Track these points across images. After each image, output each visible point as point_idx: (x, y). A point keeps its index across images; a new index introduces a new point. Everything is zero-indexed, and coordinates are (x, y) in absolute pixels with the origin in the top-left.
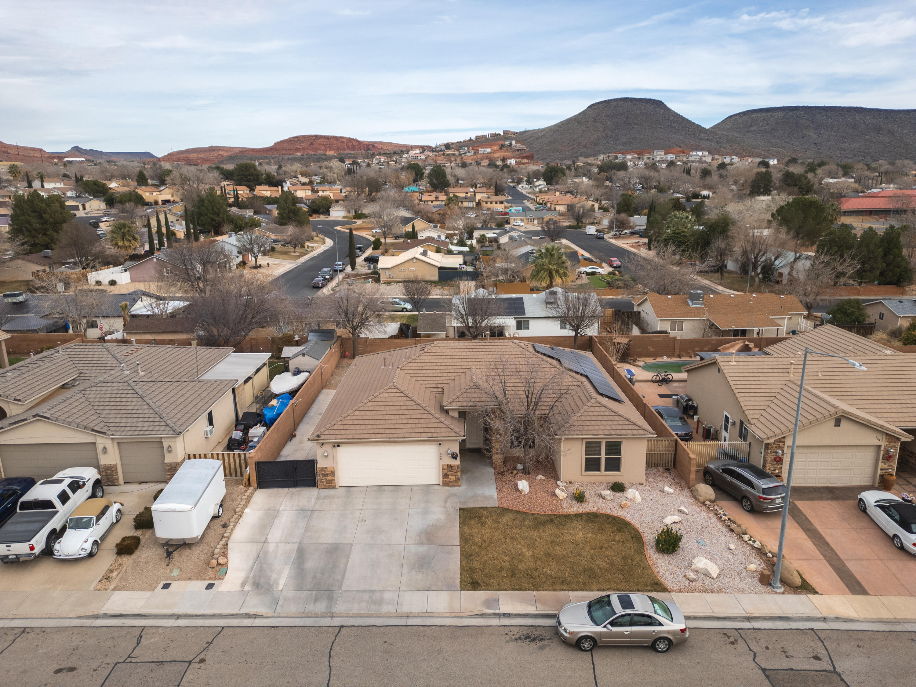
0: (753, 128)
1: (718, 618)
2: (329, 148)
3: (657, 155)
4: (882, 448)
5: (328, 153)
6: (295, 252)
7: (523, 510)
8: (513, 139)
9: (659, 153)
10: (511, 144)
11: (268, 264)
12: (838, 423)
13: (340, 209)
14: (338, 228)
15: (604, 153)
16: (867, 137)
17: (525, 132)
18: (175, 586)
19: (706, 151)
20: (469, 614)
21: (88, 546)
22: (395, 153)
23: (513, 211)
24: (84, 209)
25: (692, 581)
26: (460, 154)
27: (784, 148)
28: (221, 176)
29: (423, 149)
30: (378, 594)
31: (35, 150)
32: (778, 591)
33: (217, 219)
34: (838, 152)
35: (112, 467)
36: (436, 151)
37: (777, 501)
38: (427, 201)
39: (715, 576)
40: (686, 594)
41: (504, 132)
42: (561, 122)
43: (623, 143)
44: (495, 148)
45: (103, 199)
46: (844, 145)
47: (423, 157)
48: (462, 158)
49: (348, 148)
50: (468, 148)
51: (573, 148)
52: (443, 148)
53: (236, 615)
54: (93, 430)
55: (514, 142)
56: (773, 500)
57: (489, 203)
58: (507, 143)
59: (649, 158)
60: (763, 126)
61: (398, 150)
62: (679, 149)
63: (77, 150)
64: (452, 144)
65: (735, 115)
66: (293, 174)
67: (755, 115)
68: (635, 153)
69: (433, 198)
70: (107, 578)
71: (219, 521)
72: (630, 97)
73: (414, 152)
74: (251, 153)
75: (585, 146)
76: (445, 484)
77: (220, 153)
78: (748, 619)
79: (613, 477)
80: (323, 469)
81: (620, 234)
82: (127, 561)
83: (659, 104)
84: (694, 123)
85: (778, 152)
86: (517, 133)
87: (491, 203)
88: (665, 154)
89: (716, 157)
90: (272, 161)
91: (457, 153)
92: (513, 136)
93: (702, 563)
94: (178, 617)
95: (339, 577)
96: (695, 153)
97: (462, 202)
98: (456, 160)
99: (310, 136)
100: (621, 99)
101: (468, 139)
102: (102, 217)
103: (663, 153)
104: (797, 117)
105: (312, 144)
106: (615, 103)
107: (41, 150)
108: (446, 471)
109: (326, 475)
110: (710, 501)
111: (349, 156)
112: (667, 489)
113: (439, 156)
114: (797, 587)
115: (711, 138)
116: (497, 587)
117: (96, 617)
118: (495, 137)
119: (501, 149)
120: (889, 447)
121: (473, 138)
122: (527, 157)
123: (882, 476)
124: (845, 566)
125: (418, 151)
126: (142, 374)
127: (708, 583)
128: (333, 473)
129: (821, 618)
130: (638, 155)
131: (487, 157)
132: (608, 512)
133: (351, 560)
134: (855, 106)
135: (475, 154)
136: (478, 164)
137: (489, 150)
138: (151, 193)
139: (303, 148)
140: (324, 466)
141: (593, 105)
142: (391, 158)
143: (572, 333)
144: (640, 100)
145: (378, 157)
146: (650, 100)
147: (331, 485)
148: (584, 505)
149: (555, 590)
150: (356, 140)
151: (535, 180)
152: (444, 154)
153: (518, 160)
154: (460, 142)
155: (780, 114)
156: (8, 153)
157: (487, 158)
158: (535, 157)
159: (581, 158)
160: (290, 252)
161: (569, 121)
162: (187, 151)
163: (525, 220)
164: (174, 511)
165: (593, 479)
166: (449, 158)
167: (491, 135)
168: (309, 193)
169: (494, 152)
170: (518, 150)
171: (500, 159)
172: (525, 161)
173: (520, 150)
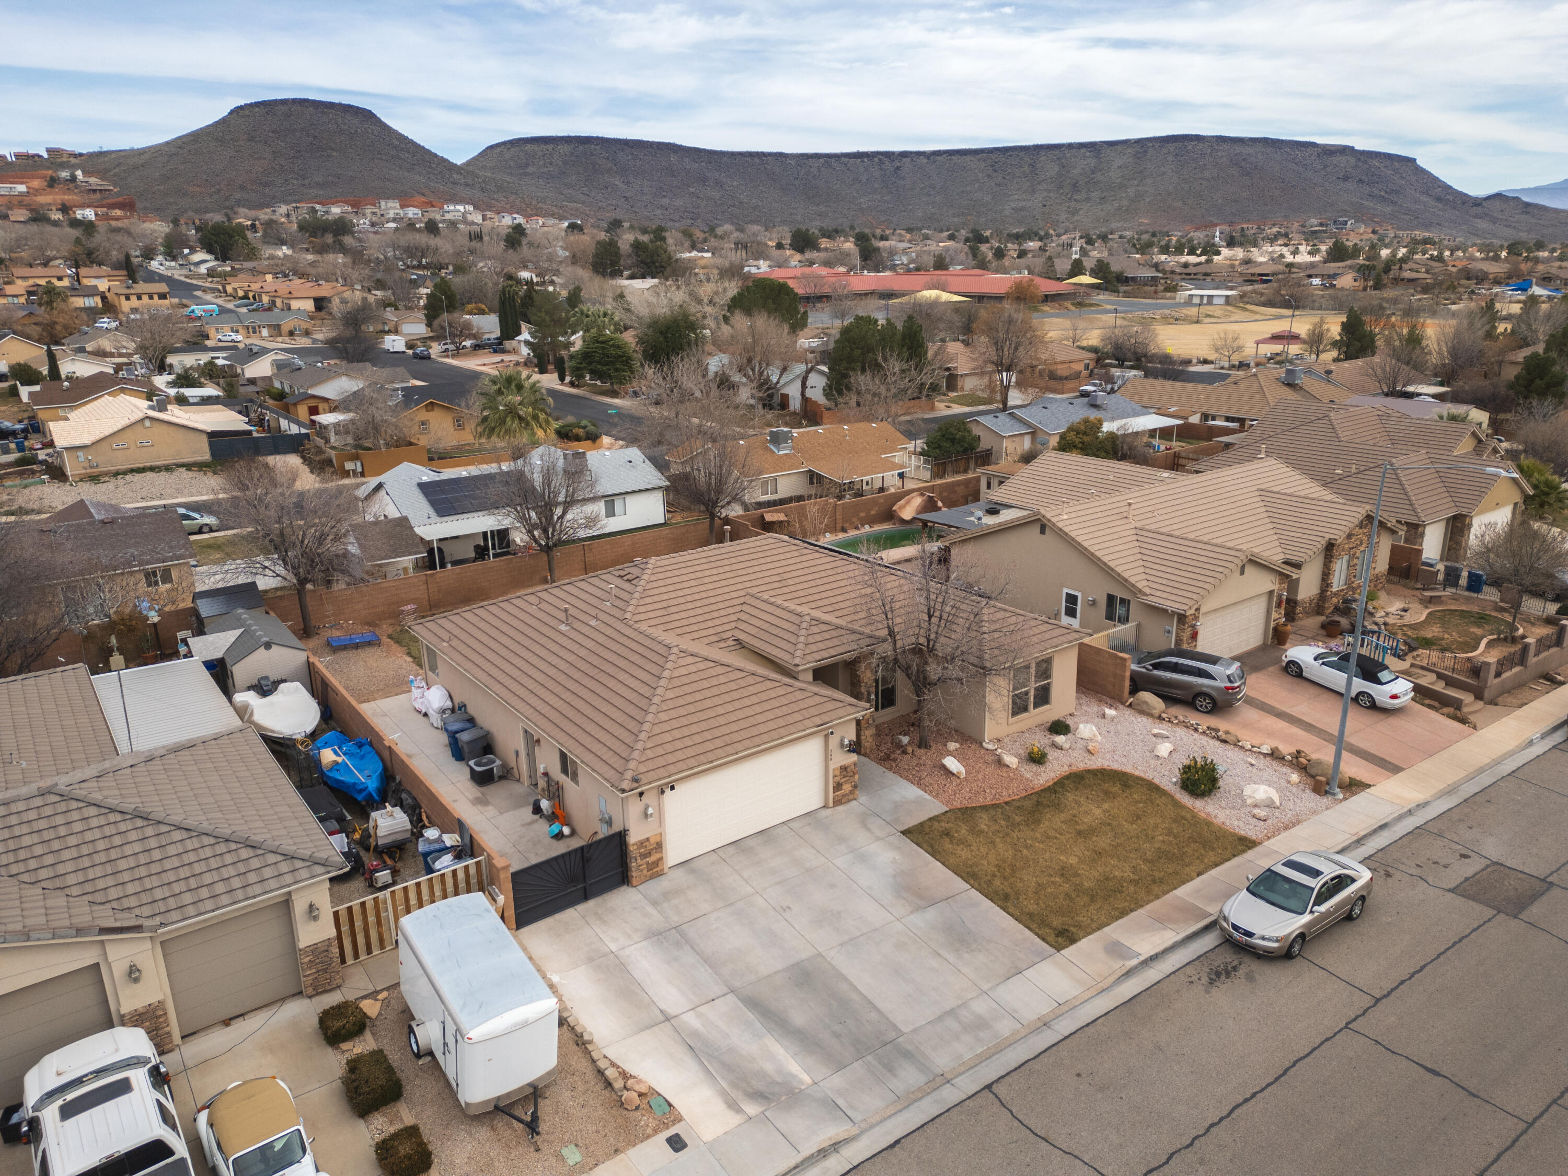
0: (530, 169)
3: (387, 209)
4: (1275, 593)
7: (988, 801)
8: (74, 167)
9: (389, 205)
10: (74, 177)
12: (1242, 570)
15: (286, 202)
16: (691, 190)
17: (101, 154)
19: (468, 203)
20: (1110, 979)
25: (1266, 820)
27: (583, 203)
30: (964, 1013)
32: (1340, 797)
34: (658, 212)
35: (155, 1010)
39: (1278, 803)
40: (1276, 838)
41: (49, 150)
42: (180, 138)
43: (318, 184)
44: (36, 183)
46: (665, 201)
51: (219, 191)
55: (79, 173)
57: (134, 298)
58: (64, 174)
59: (374, 214)
60: (545, 166)
62: (423, 199)
65: (498, 145)
67: (529, 147)
68: (345, 202)
72: (310, 98)
75: (242, 188)
76: (837, 803)
79: (1043, 714)
80: (641, 844)
81: (458, 349)
83: (367, 116)
84: (436, 155)
85: (577, 210)
86: (81, 155)
88: (402, 207)
89: (489, 214)
92: (73, 160)
95: (874, 1015)
96: (452, 207)
100: (294, 101)
103: (398, 205)
104: (592, 154)
106: (284, 108)
108: (837, 779)
110: (1164, 712)
112: (1110, 713)
114: (1349, 786)
115: (470, 182)
116: (1094, 926)
118: (29, 161)
119: (51, 186)
120: (1281, 590)
122: (121, 206)
123: (1275, 629)
127: (1280, 815)
128: (659, 846)
129: (1407, 811)
130: (352, 207)
133: (854, 981)
134: (667, 141)
137: (22, 188)
141: (241, 108)
144: (331, 105)
146: (350, 107)
147: (656, 870)
151: (180, 251)
153: (101, 211)
155: (565, 148)
157: (21, 205)
158: (139, 205)
159: (242, 211)
161: (195, 137)
163: (241, 331)
164: (525, 1024)
165: (1021, 726)
167: (18, 156)
169: (37, 192)
170: (95, 191)
171: (54, 208)
172: (118, 212)
173: (100, 190)
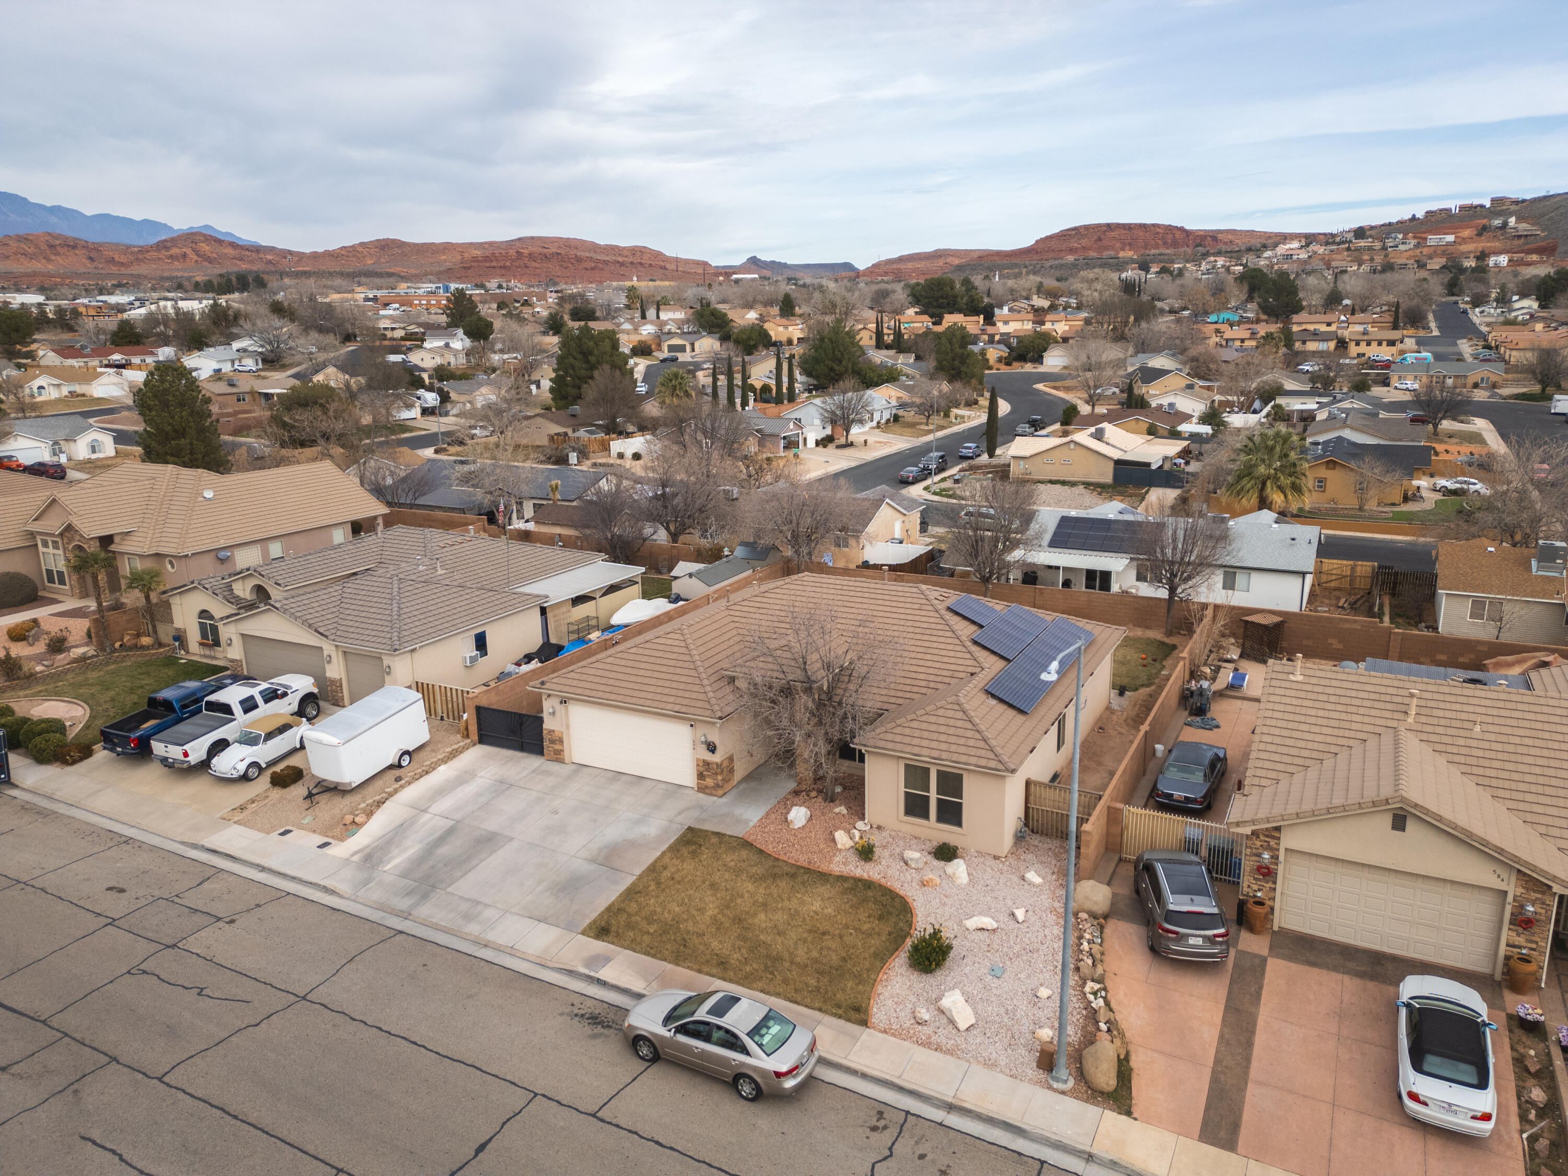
1: (901, 1089)
2: (1130, 244)
4: (1510, 898)
5: (1121, 254)
6: (927, 424)
7: (770, 850)
8: (1511, 214)
10: (1505, 224)
11: (866, 442)
12: (1399, 823)
13: (1061, 353)
14: (1040, 386)
17: (1545, 198)
18: (296, 833)
20: (558, 965)
21: (242, 767)
22: (1249, 250)
23: (1409, 360)
24: (693, 350)
25: (919, 1024)
26: (1384, 248)
28: (910, 299)
29: (1309, 239)
30: (479, 908)
31: (698, 263)
32: (1055, 1085)
33: (836, 368)
35: (337, 682)
36: (1334, 243)
37: (1192, 941)
38: (1233, 340)
39: (963, 1026)
40: (892, 1039)
41: (1493, 200)
44: (1466, 233)
45: (718, 336)
47: (1303, 255)
48: (1386, 256)
49: (1165, 243)
50: (1405, 235)
52: (1350, 236)
53: (315, 884)
54: (316, 631)
55: (1512, 221)
56: (1181, 938)
57: (1363, 344)
58: (1497, 222)
61: (1256, 243)
63: (754, 262)
64: (1372, 228)
66: (1024, 294)
69: (1246, 334)
70: (242, 808)
71: (397, 772)
73: (1288, 246)
74: (996, 258)
76: (701, 789)
77: (949, 260)
78: (951, 1108)
79: (946, 833)
80: (551, 732)
82: (277, 793)
86: (1524, 201)
87: (1369, 344)
90: (1024, 270)
91: (1378, 245)
92: (1513, 207)
93: (954, 1001)
94: (262, 869)
95: (459, 874)
97: (1304, 342)
98: (1372, 260)
99: (1099, 225)
101: (1408, 216)
102: (704, 362)
105: (1100, 239)
107: (705, 264)
108: (702, 769)
109: (553, 742)
110: (1093, 915)
111: (1156, 259)
112: (1033, 877)
113: (1339, 252)
114: (1102, 1093)
116: (628, 943)
117: (195, 846)
118: (1471, 212)
119: (1479, 234)
120: (1528, 900)
121: (1420, 215)
122: (1540, 251)
123: (1507, 958)
124: (1242, 1089)
125: (1295, 245)
126: (440, 572)
127: (943, 1036)
128: (561, 741)
129: (1084, 1152)
131: (1437, 252)
132: (896, 886)
133: (492, 857)
135: (1417, 246)
136: (1421, 265)
137: (1450, 238)
138: (786, 327)
139: (1084, 248)
140: (552, 728)
142: (1239, 258)
143: (1163, 593)
145: (1212, 259)
147: (558, 757)
148: (868, 866)
149: (700, 971)
150: (1182, 229)
151: (1515, 298)
152: (1348, 249)
153: (1516, 256)
154: (1390, 224)
156: (665, 268)
157: (1444, 253)
160: (920, 424)
162: (901, 259)
163: (1424, 380)
164: (320, 743)
165: (917, 831)
166: (1357, 256)
167: (1462, 208)
168: (1029, 326)
169: (1464, 241)
170: (1520, 237)
171: (1472, 255)
172: (1535, 257)
173: (1526, 236)
